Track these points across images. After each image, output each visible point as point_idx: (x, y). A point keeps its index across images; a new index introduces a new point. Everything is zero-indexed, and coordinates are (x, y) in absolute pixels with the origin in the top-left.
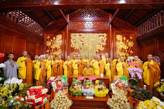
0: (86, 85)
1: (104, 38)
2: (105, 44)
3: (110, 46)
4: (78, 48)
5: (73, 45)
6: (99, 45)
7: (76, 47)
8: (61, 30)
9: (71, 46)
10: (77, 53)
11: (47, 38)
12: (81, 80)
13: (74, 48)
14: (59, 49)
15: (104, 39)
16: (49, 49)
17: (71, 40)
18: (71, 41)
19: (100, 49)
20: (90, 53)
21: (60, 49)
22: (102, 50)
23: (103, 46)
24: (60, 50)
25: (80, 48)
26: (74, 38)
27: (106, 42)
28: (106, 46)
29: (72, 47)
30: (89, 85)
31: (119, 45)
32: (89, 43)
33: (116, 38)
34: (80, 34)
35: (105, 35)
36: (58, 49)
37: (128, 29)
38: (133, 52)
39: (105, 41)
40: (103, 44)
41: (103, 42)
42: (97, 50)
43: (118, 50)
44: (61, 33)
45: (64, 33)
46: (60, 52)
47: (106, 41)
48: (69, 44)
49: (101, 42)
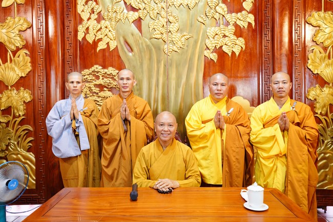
3: (277, 29)
6: (218, 24)
7: (106, 40)
9: (80, 38)
10: (111, 71)
13: (96, 43)
14: (18, 49)
18: (80, 8)
19: (225, 49)
20: (177, 67)
21: (23, 52)
22: (233, 53)
23: (239, 32)
24: (24, 57)
25: (126, 42)
27: (253, 12)
28: (254, 31)
29: (84, 38)
31: (320, 23)
32: (171, 19)
36: (14, 53)
39: (248, 5)
40: (239, 23)
41: (241, 9)
42: (207, 53)
46: (25, 65)
48: (66, 23)
49: (230, 11)
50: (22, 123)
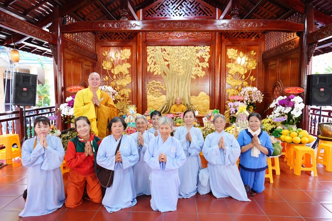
1: (206, 55)
2: (206, 65)
4: (159, 73)
5: (151, 68)
6: (196, 66)
7: (157, 71)
8: (129, 41)
9: (148, 71)
10: (159, 82)
11: (104, 54)
13: (153, 72)
14: (127, 74)
15: (206, 57)
16: (108, 76)
17: (148, 58)
18: (148, 60)
19: (198, 75)
20: (181, 81)
21: (128, 76)
22: (201, 76)
23: (203, 69)
25: (164, 72)
26: (153, 55)
27: (208, 62)
28: (209, 69)
30: (180, 123)
32: (180, 64)
33: (226, 53)
34: (163, 47)
35: (208, 48)
36: (125, 76)
37: (248, 38)
38: (254, 79)
39: (207, 60)
40: (203, 66)
41: (204, 61)
42: (192, 76)
43: (229, 75)
44: (130, 46)
45: (134, 46)
46: (129, 80)
47: (209, 60)
48: (144, 66)
49: (200, 62)
50: (128, 100)
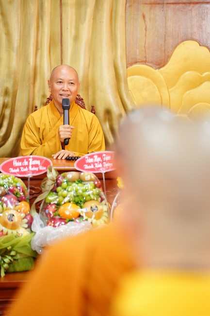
0: (58, 205)
12: (24, 179)
30: (79, 201)
